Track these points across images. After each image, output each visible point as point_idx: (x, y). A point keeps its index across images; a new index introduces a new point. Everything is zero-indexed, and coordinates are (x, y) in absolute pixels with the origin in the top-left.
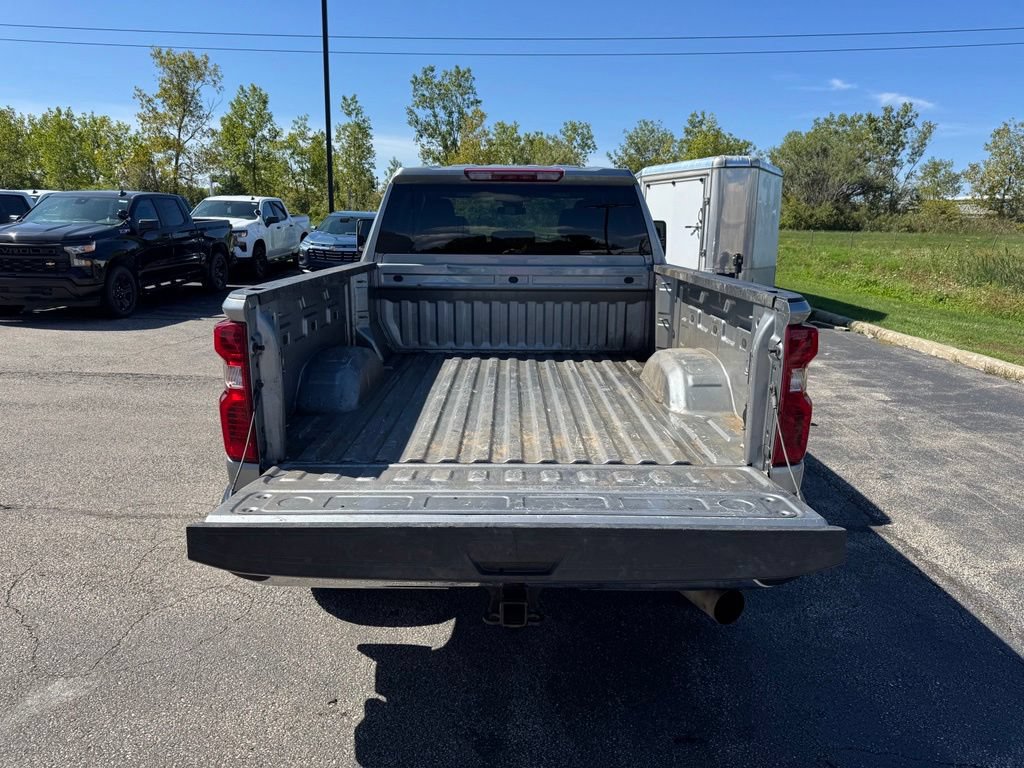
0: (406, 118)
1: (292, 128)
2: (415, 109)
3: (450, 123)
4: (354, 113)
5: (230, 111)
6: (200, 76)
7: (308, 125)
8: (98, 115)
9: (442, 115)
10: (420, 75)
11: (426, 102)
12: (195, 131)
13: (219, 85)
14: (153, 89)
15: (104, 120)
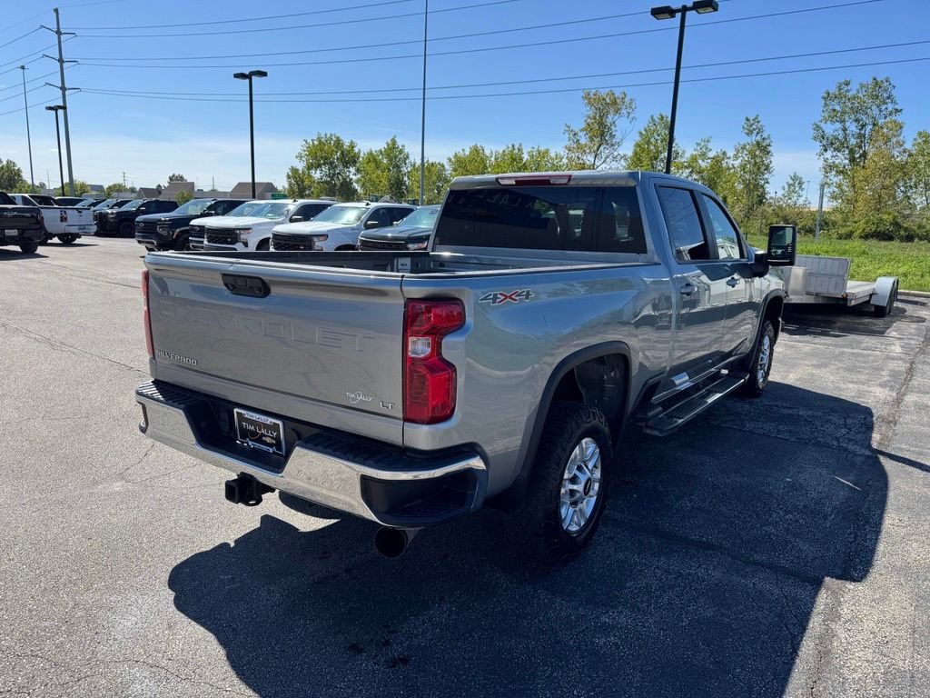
0: (812, 133)
1: (695, 150)
2: (822, 125)
3: (861, 136)
4: (755, 132)
5: (638, 138)
6: (617, 111)
7: (710, 146)
9: (853, 128)
10: (833, 90)
11: (834, 116)
12: (607, 157)
13: (631, 116)
14: (579, 124)
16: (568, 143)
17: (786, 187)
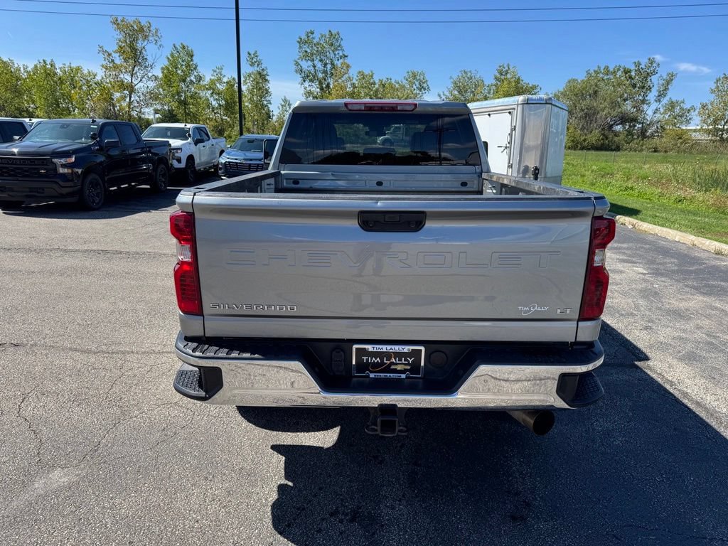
0: (294, 68)
1: (212, 75)
2: (300, 61)
3: (325, 72)
4: (256, 64)
5: (167, 63)
6: (146, 37)
7: (223, 73)
8: (74, 66)
9: (319, 66)
10: (304, 37)
11: (308, 56)
12: (143, 77)
13: (159, 43)
15: (78, 69)
16: (104, 63)
17: (281, 107)
